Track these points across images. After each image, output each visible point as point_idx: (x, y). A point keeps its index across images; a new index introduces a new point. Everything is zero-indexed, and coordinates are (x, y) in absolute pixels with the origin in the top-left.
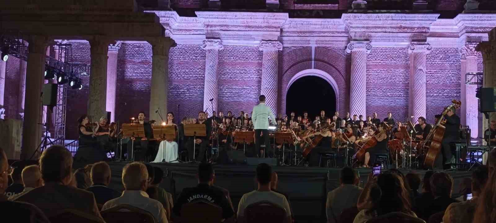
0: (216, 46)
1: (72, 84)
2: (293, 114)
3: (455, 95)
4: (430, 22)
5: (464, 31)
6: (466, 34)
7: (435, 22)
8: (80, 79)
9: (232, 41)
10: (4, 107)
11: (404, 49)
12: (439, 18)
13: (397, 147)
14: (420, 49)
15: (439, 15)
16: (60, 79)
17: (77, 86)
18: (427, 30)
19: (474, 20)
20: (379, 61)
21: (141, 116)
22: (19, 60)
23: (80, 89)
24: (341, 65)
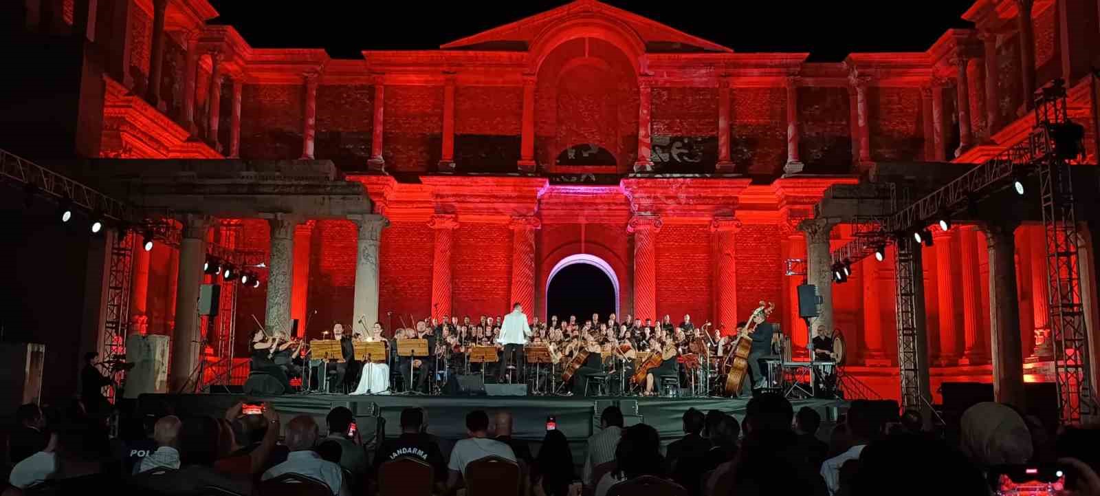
0: (449, 224)
1: (244, 279)
2: (554, 318)
3: (775, 288)
4: (739, 189)
5: (785, 202)
6: (788, 206)
7: (746, 191)
8: (256, 273)
9: (472, 217)
10: (146, 314)
11: (706, 226)
12: (752, 184)
13: (693, 364)
14: (726, 227)
15: (750, 181)
16: (227, 274)
17: (251, 282)
18: (736, 201)
19: (799, 187)
20: (672, 243)
21: (338, 328)
22: (168, 247)
23: (256, 286)
24: (620, 249)
